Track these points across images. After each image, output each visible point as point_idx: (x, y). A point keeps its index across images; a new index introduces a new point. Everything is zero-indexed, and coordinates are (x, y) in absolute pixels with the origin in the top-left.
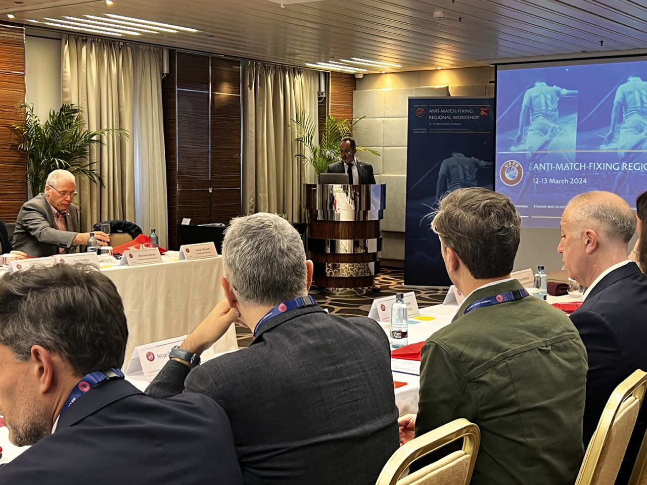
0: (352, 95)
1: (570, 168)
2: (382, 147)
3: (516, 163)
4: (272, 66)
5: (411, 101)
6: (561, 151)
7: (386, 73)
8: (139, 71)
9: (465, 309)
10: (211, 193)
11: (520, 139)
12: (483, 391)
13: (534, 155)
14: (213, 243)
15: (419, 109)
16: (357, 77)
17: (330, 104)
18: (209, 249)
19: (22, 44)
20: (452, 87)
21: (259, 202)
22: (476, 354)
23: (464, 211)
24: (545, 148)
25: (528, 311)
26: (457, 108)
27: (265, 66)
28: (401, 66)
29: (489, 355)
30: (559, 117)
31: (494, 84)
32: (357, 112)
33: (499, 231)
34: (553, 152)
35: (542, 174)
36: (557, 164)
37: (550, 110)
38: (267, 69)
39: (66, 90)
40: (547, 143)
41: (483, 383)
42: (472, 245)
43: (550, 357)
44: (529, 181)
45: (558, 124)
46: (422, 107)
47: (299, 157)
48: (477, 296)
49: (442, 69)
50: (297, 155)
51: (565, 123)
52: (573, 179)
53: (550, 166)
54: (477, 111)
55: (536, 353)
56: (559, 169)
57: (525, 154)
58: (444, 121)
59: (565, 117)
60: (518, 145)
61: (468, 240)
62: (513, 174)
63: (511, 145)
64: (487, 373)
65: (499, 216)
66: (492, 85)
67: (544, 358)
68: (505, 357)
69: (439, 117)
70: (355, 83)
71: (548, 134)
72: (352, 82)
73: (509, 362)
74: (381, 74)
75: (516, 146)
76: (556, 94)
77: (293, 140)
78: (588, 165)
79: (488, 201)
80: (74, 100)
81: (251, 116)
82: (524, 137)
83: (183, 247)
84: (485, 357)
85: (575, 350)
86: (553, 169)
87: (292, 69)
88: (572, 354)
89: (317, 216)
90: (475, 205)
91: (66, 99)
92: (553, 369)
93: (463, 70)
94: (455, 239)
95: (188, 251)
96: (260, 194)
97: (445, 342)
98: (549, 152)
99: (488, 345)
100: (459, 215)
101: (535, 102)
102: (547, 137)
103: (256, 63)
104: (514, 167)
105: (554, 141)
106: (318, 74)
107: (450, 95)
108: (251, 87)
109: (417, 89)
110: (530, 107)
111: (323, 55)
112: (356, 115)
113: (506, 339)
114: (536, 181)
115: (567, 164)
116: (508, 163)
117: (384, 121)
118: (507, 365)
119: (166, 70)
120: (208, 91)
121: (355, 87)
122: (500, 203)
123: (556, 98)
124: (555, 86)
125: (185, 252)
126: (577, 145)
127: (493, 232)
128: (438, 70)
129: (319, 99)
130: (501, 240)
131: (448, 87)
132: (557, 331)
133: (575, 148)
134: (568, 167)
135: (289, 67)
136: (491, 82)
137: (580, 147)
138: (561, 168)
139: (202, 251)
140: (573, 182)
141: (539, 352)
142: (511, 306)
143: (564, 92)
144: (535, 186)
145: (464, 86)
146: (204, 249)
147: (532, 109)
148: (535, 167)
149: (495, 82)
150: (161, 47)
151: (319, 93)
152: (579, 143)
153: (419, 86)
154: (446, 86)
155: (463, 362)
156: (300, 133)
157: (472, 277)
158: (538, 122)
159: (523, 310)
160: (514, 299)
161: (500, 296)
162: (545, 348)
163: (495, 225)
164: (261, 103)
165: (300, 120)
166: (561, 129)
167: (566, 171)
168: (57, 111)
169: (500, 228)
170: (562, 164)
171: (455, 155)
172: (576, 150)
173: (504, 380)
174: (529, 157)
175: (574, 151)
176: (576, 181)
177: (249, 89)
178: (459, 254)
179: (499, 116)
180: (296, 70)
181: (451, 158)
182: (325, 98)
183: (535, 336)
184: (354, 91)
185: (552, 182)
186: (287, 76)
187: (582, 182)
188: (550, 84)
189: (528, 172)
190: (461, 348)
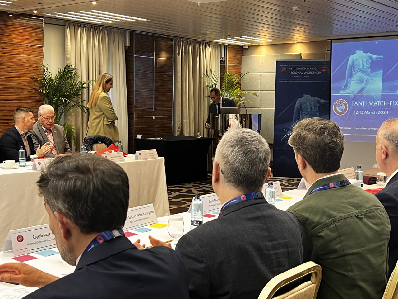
0: (241, 59)
1: (378, 104)
2: (259, 91)
3: (344, 101)
4: (192, 41)
5: (278, 62)
6: (373, 94)
7: (262, 45)
8: (112, 46)
9: (310, 192)
10: (154, 119)
11: (346, 86)
12: (321, 241)
13: (355, 96)
14: (155, 150)
15: (283, 68)
16: (244, 47)
17: (227, 64)
18: (153, 153)
19: (42, 29)
20: (303, 54)
21: (183, 125)
22: (316, 219)
23: (308, 132)
24: (361, 92)
25: (350, 194)
26: (307, 67)
27: (188, 41)
28: (271, 41)
29: (324, 220)
30: (371, 72)
31: (330, 52)
32: (244, 69)
33: (330, 143)
34: (366, 94)
35: (360, 108)
36: (370, 102)
37: (365, 68)
38: (189, 43)
39: (68, 56)
40: (363, 89)
41: (321, 237)
42: (314, 153)
43: (363, 222)
44: (352, 112)
45: (370, 77)
46: (284, 66)
47: (208, 97)
48: (317, 184)
49: (297, 43)
50: (207, 96)
51: (375, 76)
52: (379, 111)
53: (365, 103)
54: (319, 69)
55: (354, 219)
56: (371, 105)
57: (349, 95)
58: (298, 75)
59: (374, 73)
60: (345, 90)
61: (311, 149)
62: (342, 108)
63: (341, 90)
64: (323, 231)
65: (329, 134)
66: (329, 53)
67: (359, 222)
68: (334, 221)
69: (295, 73)
70: (243, 51)
71: (364, 83)
72: (241, 51)
73: (337, 224)
74: (260, 46)
75: (344, 90)
76: (369, 58)
77: (205, 87)
78: (389, 103)
79: (323, 125)
80: (72, 62)
81: (179, 72)
82: (349, 85)
83: (138, 152)
84: (322, 221)
85: (380, 218)
86: (367, 105)
87: (204, 43)
88: (378, 221)
89: (219, 133)
90: (314, 128)
91: (67, 62)
92: (365, 230)
93: (311, 43)
94: (303, 149)
95: (140, 154)
96: (184, 120)
97: (297, 212)
98: (365, 94)
99: (324, 213)
100: (305, 134)
101: (356, 63)
102: (363, 85)
103: (182, 39)
104: (342, 104)
105: (368, 87)
106: (220, 46)
107: (302, 59)
108: (179, 54)
109: (282, 55)
110: (353, 66)
111: (223, 34)
112: (244, 71)
113: (335, 210)
114: (356, 112)
115: (376, 102)
116: (338, 101)
117: (260, 75)
118: (336, 226)
119: (128, 44)
120: (153, 56)
121: (243, 54)
122: (330, 126)
123: (369, 61)
124: (368, 53)
125: (138, 155)
126: (382, 90)
127: (326, 144)
128: (295, 43)
129: (221, 61)
130: (331, 149)
131: (301, 53)
132: (368, 206)
133: (381, 91)
134: (376, 103)
135: (202, 42)
136: (328, 51)
137: (384, 91)
138: (372, 104)
139: (149, 155)
140: (380, 113)
141: (356, 218)
142: (339, 190)
143: (374, 56)
144: (355, 116)
145: (311, 53)
146: (150, 154)
147: (354, 67)
148: (355, 104)
149: (331, 50)
150: (125, 30)
151: (221, 57)
152: (383, 88)
153: (283, 53)
154: (300, 53)
155: (308, 224)
156: (209, 82)
157: (314, 173)
158: (357, 75)
159: (347, 193)
160: (340, 186)
161: (331, 184)
162: (360, 216)
163: (327, 139)
164: (185, 64)
165: (209, 74)
166: (372, 80)
167: (376, 106)
168: (63, 69)
169: (330, 141)
170: (372, 102)
171: (305, 96)
172: (382, 93)
173: (334, 235)
174: (352, 97)
175: (380, 94)
176: (382, 112)
177: (178, 55)
178: (306, 159)
179: (333, 72)
180: (207, 44)
181: (302, 98)
182: (224, 61)
183: (354, 209)
184: (242, 56)
185: (366, 113)
186: (201, 47)
187: (385, 113)
188: (365, 52)
189: (351, 107)
190: (307, 215)
